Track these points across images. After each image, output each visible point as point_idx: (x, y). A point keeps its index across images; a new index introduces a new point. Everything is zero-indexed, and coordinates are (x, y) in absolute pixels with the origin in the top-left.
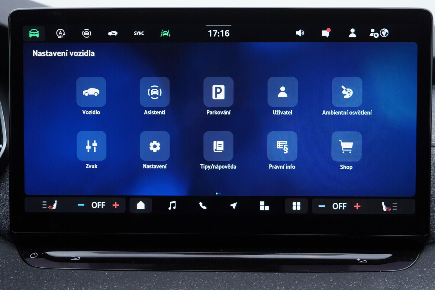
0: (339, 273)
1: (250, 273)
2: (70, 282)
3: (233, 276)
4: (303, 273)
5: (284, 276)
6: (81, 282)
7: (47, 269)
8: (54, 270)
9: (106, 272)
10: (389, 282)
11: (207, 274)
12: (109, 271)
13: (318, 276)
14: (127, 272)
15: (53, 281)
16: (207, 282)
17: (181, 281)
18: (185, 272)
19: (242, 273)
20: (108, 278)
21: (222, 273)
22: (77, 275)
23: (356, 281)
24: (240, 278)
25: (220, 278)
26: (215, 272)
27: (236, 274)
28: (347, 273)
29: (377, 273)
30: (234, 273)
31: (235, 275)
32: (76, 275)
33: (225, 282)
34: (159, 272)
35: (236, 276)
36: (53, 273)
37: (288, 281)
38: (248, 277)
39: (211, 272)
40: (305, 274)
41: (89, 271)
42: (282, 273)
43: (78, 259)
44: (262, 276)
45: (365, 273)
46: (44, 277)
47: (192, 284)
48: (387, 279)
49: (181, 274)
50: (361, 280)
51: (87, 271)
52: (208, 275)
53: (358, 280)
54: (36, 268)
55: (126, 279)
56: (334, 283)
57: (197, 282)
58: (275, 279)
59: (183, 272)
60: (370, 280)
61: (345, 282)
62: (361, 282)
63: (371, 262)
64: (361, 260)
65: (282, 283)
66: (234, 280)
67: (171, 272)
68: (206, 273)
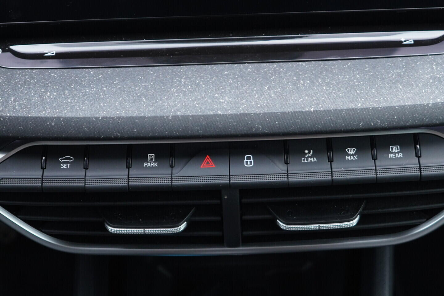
0: (377, 60)
1: (268, 64)
2: (49, 85)
3: (247, 69)
4: (332, 62)
5: (309, 66)
6: (63, 84)
7: (17, 70)
8: (26, 70)
9: (90, 70)
10: (437, 69)
11: (215, 67)
12: (94, 69)
13: (351, 64)
14: (117, 69)
15: (29, 85)
16: (215, 78)
17: (185, 79)
18: (187, 66)
19: (258, 65)
20: (95, 79)
21: (232, 65)
22: (56, 76)
23: (397, 69)
24: (255, 72)
25: (231, 73)
26: (224, 65)
27: (251, 66)
28: (387, 59)
29: (424, 57)
30: (248, 64)
31: (249, 68)
32: (54, 76)
33: (238, 78)
34: (155, 68)
35: (251, 69)
36: (26, 75)
37: (314, 72)
38: (265, 69)
39: (220, 65)
40: (335, 62)
41: (70, 70)
42: (307, 62)
43: (53, 53)
44: (282, 67)
45: (408, 58)
46: (16, 80)
47: (198, 82)
48: (435, 65)
49: (183, 69)
50: (403, 68)
51: (68, 70)
52: (216, 69)
53: (400, 68)
54: (4, 69)
55: (117, 79)
56: (371, 72)
57: (204, 78)
58: (298, 71)
59: (185, 66)
60: (413, 67)
61: (384, 71)
62: (403, 70)
63: (418, 43)
64: (405, 41)
65: (306, 75)
66: (248, 74)
67: (170, 67)
68: (213, 67)
